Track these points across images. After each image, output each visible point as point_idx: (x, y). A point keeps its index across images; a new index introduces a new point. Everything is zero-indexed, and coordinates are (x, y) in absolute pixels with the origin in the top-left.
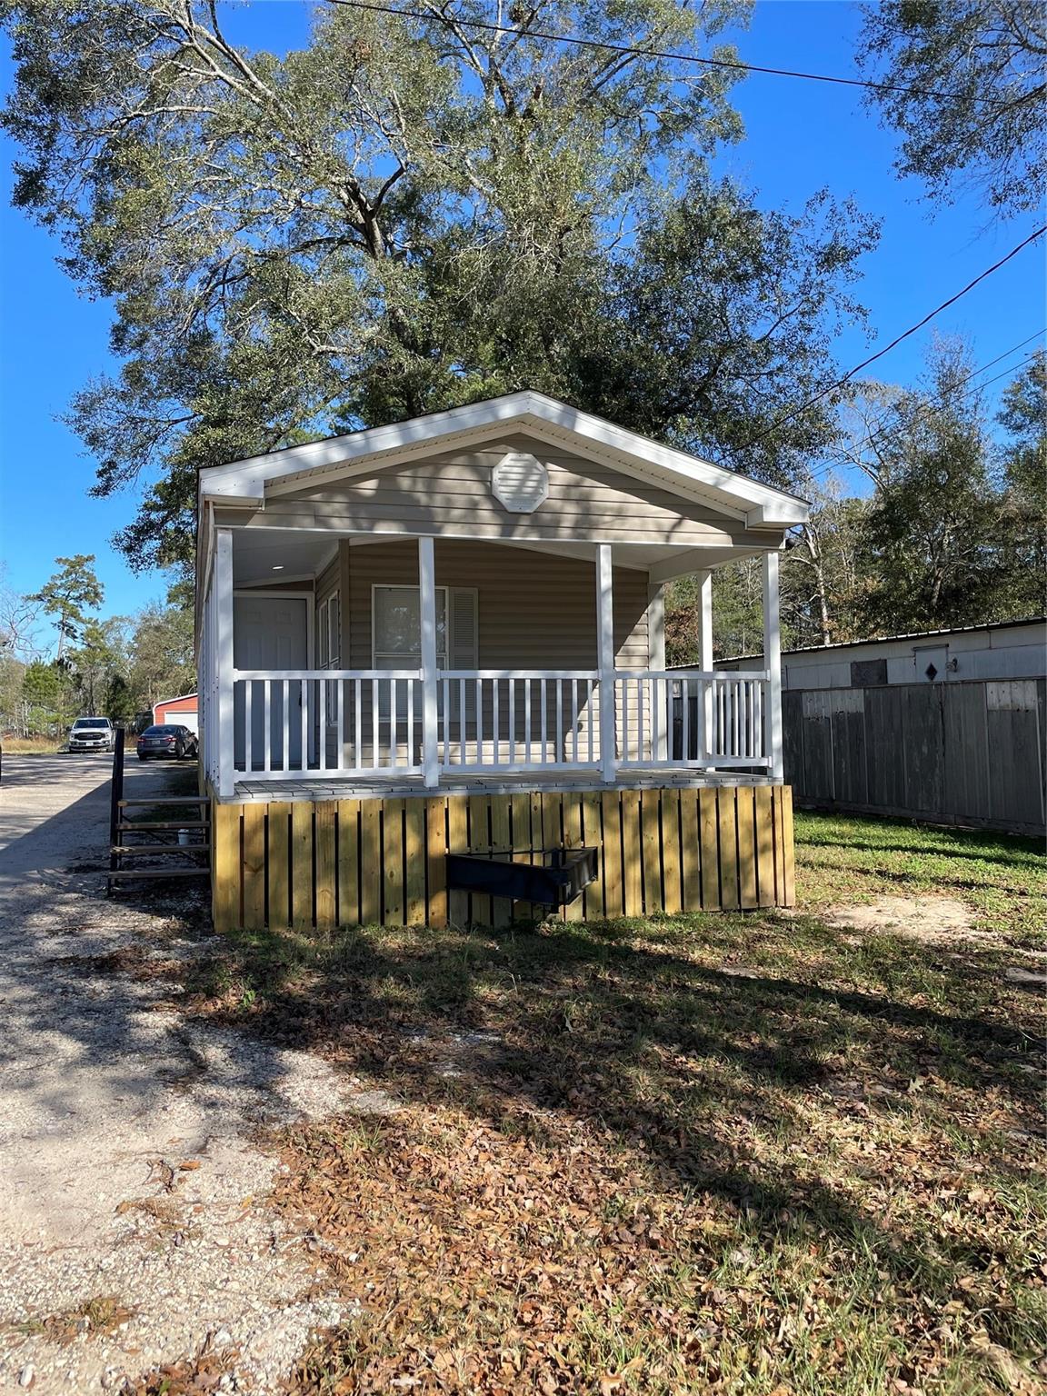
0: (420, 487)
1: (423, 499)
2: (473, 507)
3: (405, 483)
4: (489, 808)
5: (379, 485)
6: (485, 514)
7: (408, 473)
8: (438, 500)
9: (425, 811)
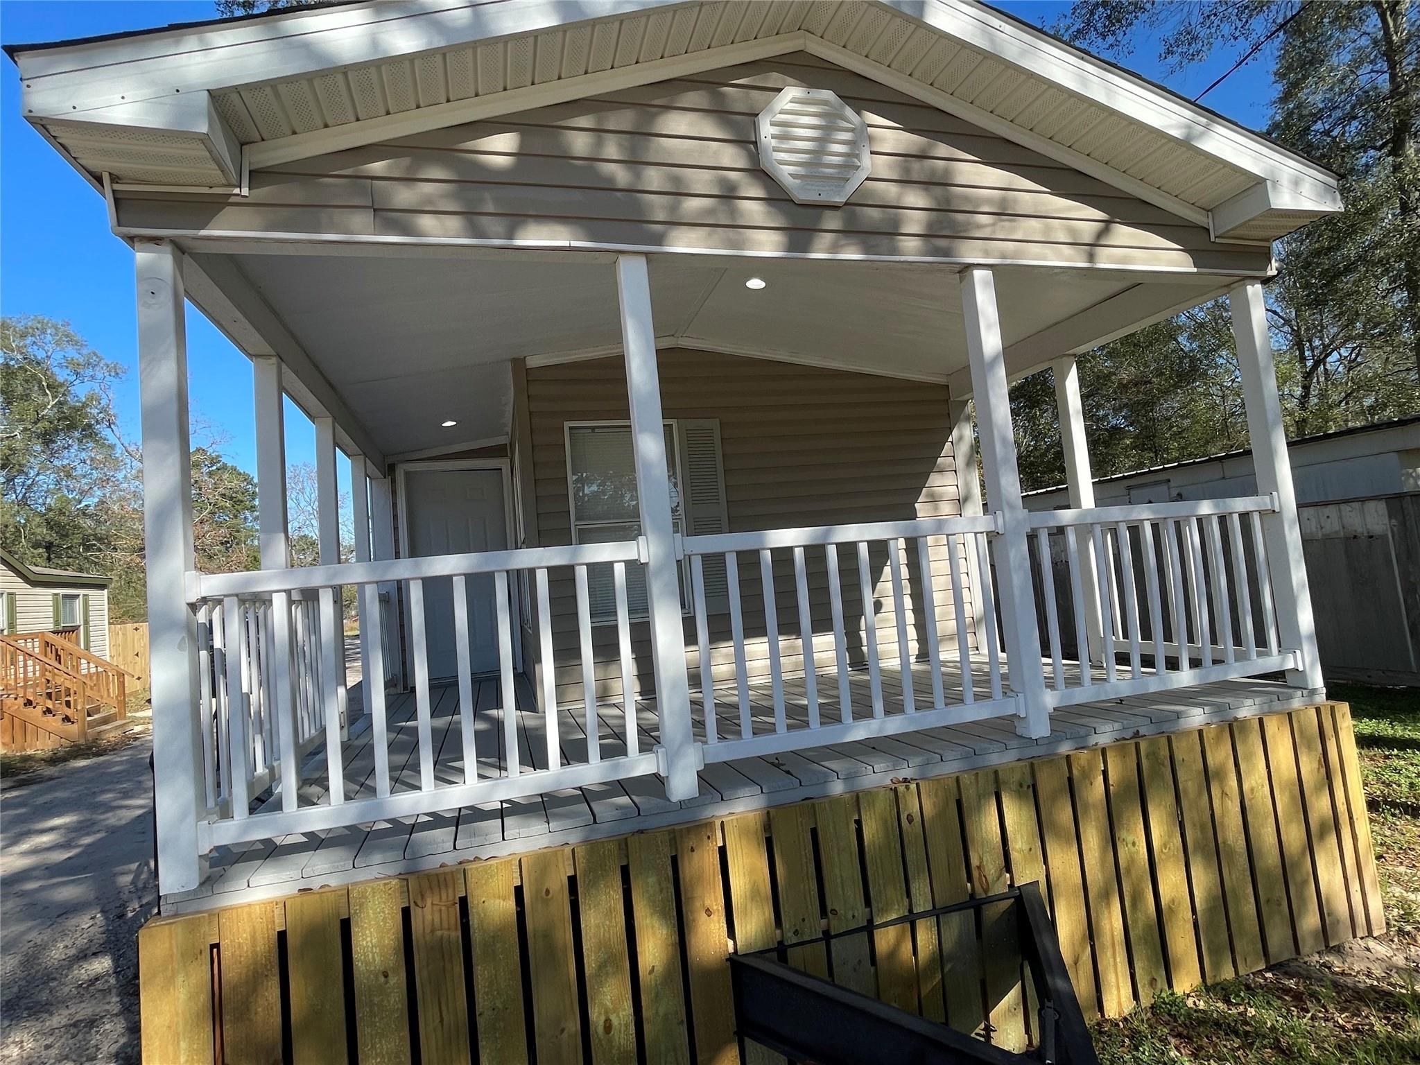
0: (612, 149)
1: (621, 175)
2: (728, 195)
3: (580, 143)
4: (814, 832)
5: (522, 144)
6: (753, 210)
7: (584, 121)
8: (654, 178)
9: (675, 861)
